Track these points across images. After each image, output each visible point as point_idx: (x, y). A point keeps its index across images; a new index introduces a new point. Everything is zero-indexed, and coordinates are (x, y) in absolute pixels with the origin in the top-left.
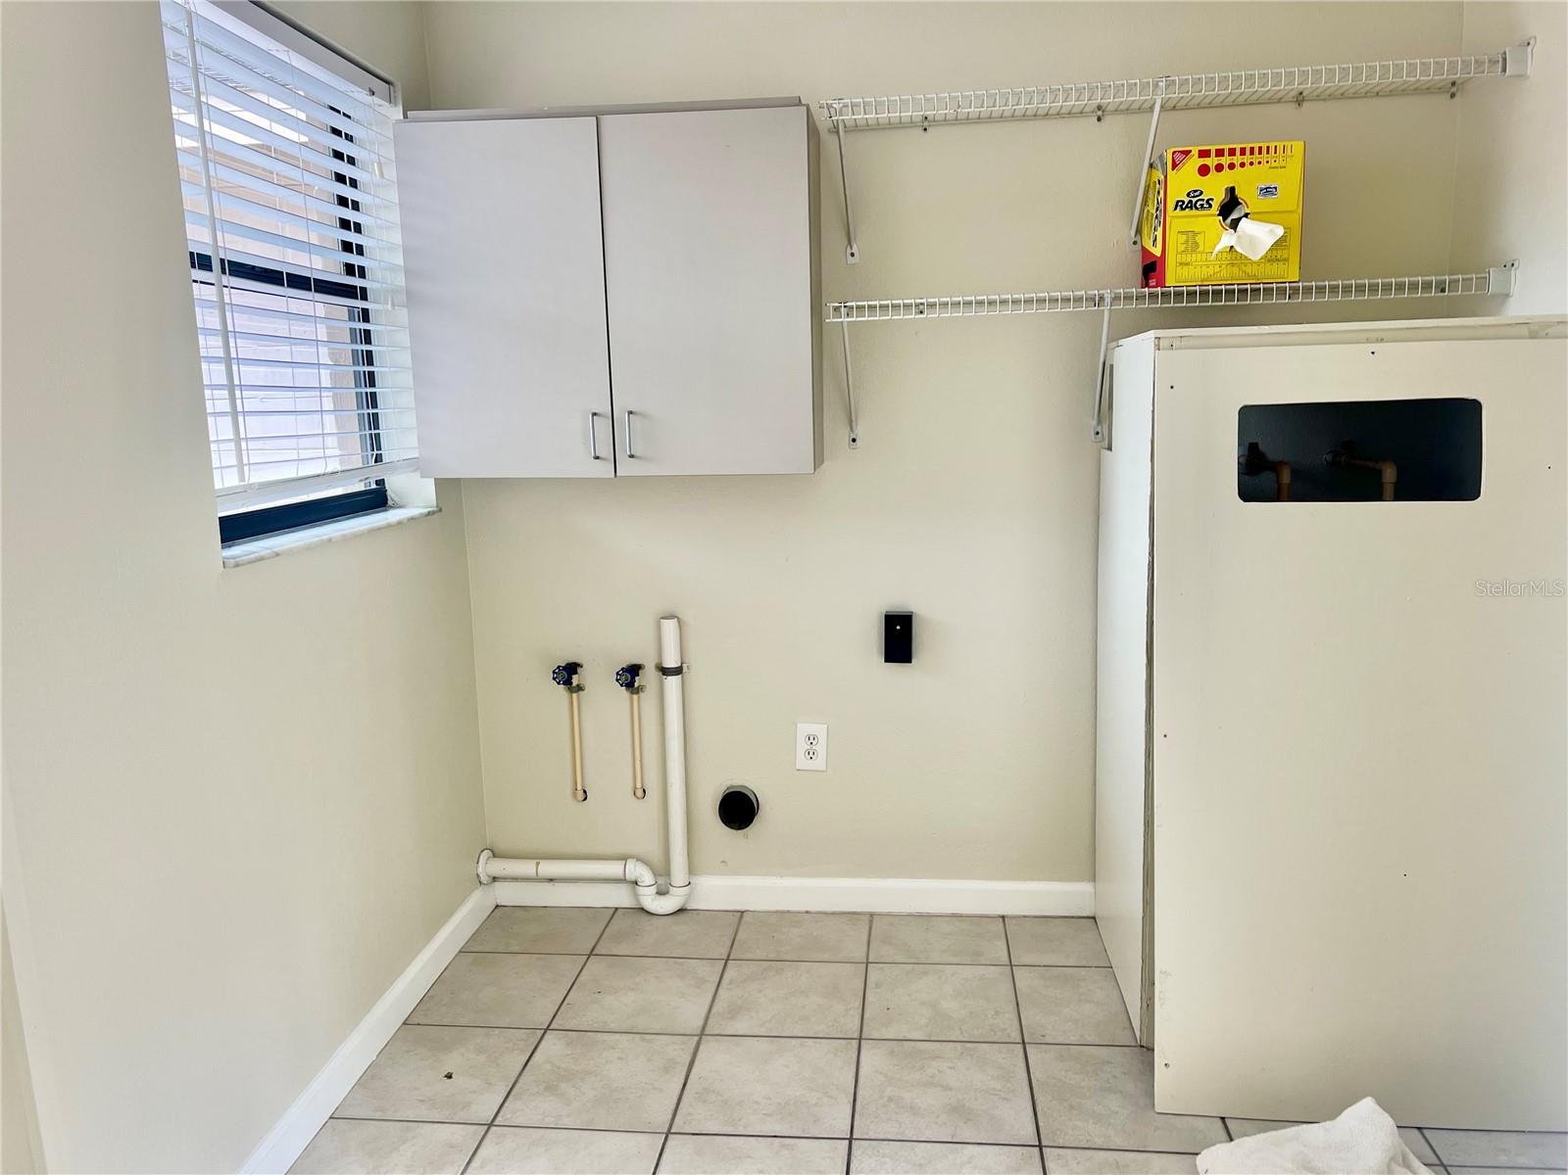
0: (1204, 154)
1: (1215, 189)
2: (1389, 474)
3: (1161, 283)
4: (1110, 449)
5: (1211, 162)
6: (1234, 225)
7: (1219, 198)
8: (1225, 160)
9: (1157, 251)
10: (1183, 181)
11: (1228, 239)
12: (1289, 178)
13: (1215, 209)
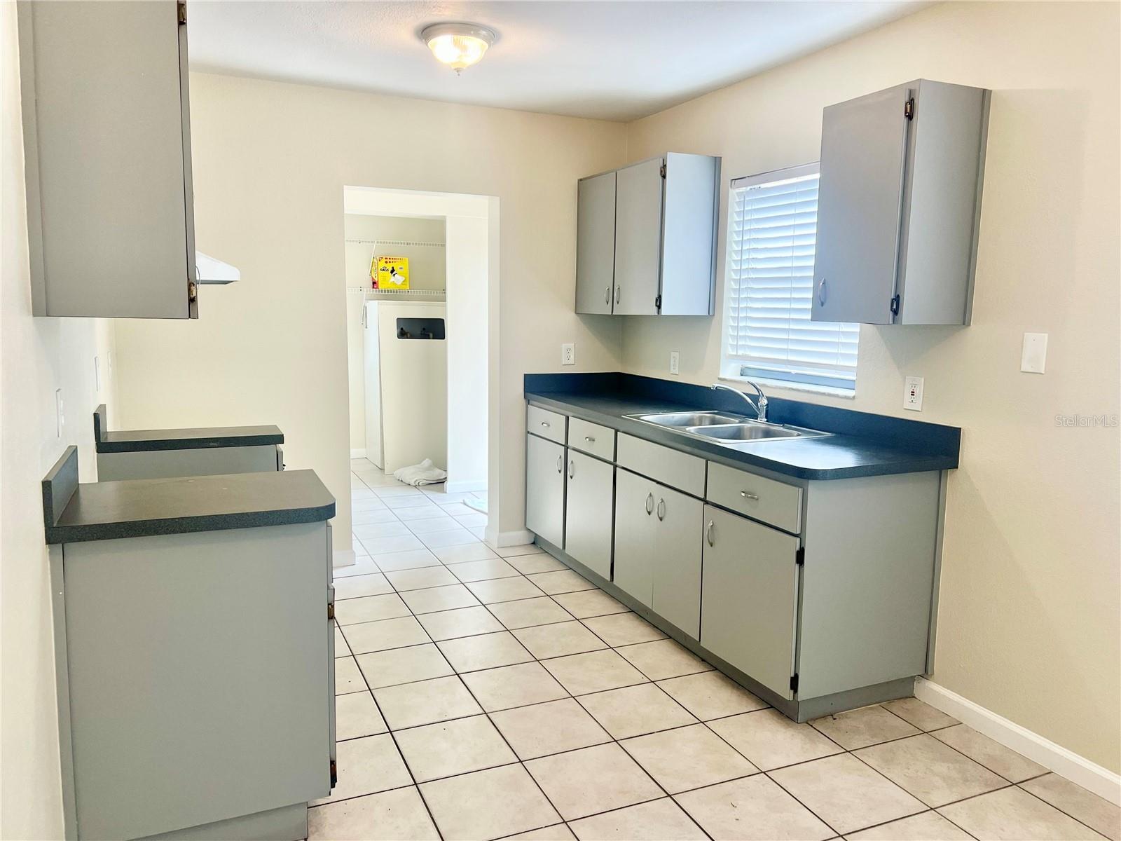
0: (386, 259)
1: (389, 267)
2: (431, 335)
3: (377, 288)
4: (366, 327)
5: (388, 260)
6: (394, 275)
7: (390, 269)
8: (391, 260)
9: (376, 279)
10: (382, 264)
11: (392, 279)
12: (406, 265)
13: (390, 271)
